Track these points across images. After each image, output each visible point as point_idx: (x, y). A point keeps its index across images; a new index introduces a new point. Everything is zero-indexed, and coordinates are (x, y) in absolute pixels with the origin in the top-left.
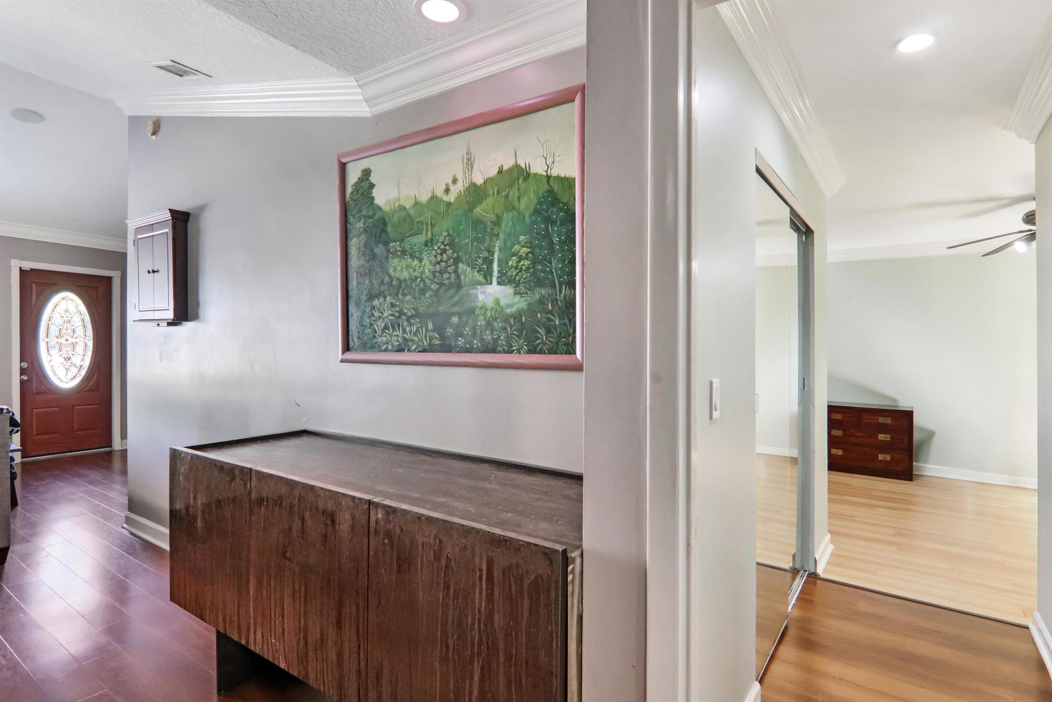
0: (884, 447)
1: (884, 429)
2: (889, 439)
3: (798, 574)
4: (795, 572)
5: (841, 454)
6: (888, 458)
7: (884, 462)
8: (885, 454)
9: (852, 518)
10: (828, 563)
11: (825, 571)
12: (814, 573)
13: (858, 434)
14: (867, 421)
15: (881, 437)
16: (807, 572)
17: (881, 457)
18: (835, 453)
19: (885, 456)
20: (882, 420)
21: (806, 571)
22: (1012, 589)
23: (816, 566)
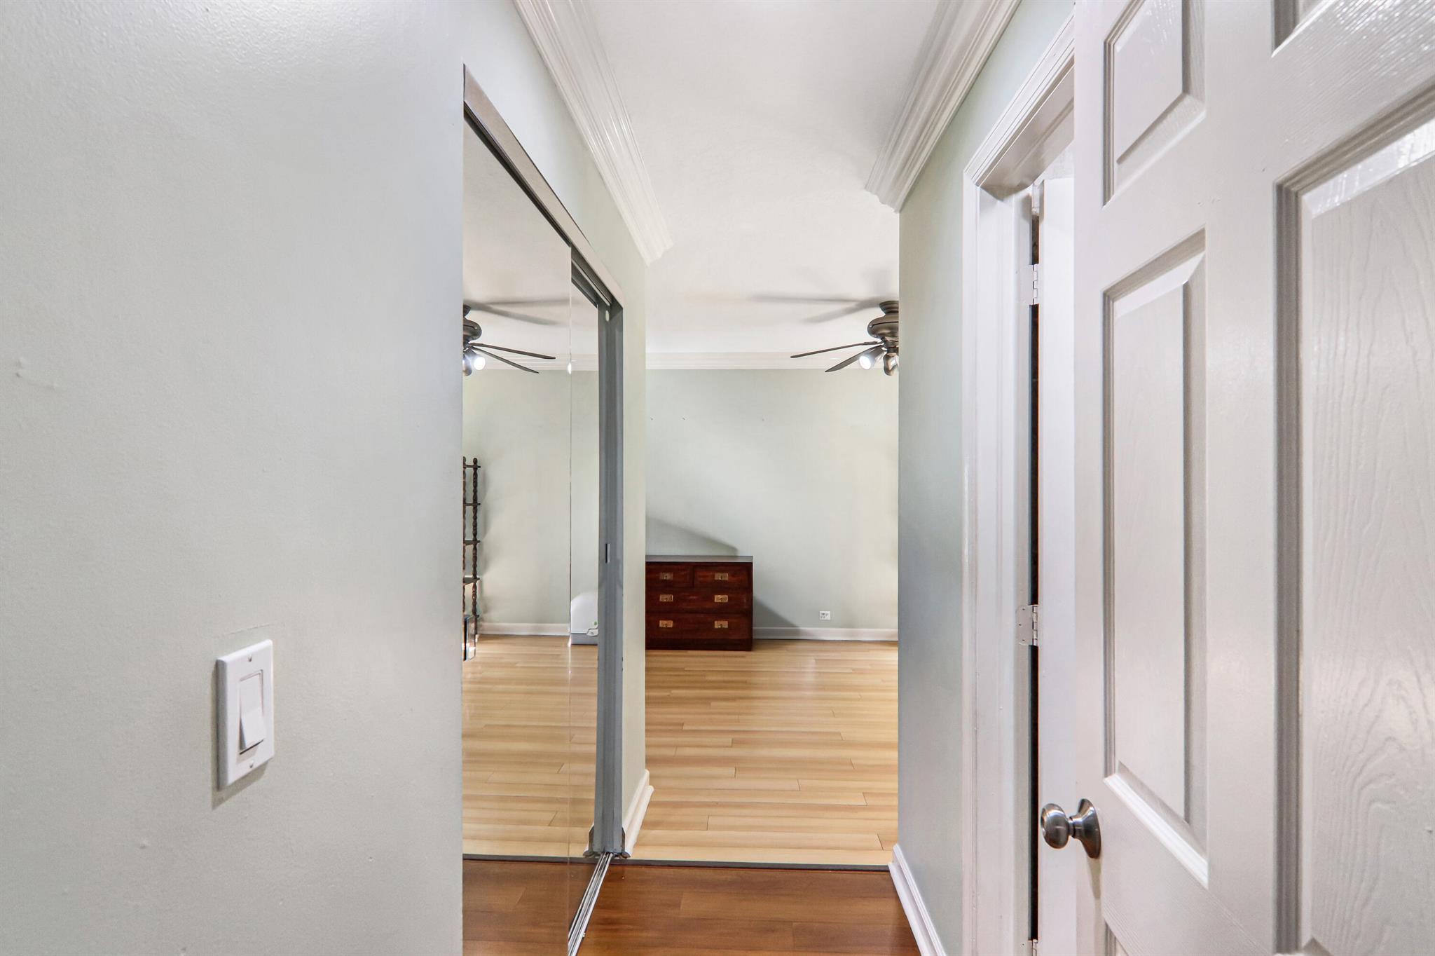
0: (721, 612)
1: (721, 588)
2: (727, 601)
3: (595, 864)
4: (590, 861)
5: (671, 626)
6: (725, 624)
7: (722, 630)
8: (720, 620)
9: (679, 728)
10: (645, 825)
11: (638, 844)
12: (621, 854)
13: (691, 597)
14: (701, 579)
15: (718, 598)
16: (611, 855)
17: (717, 625)
18: (665, 626)
19: (722, 622)
20: (718, 577)
21: (610, 853)
22: (863, 803)
23: (623, 842)
